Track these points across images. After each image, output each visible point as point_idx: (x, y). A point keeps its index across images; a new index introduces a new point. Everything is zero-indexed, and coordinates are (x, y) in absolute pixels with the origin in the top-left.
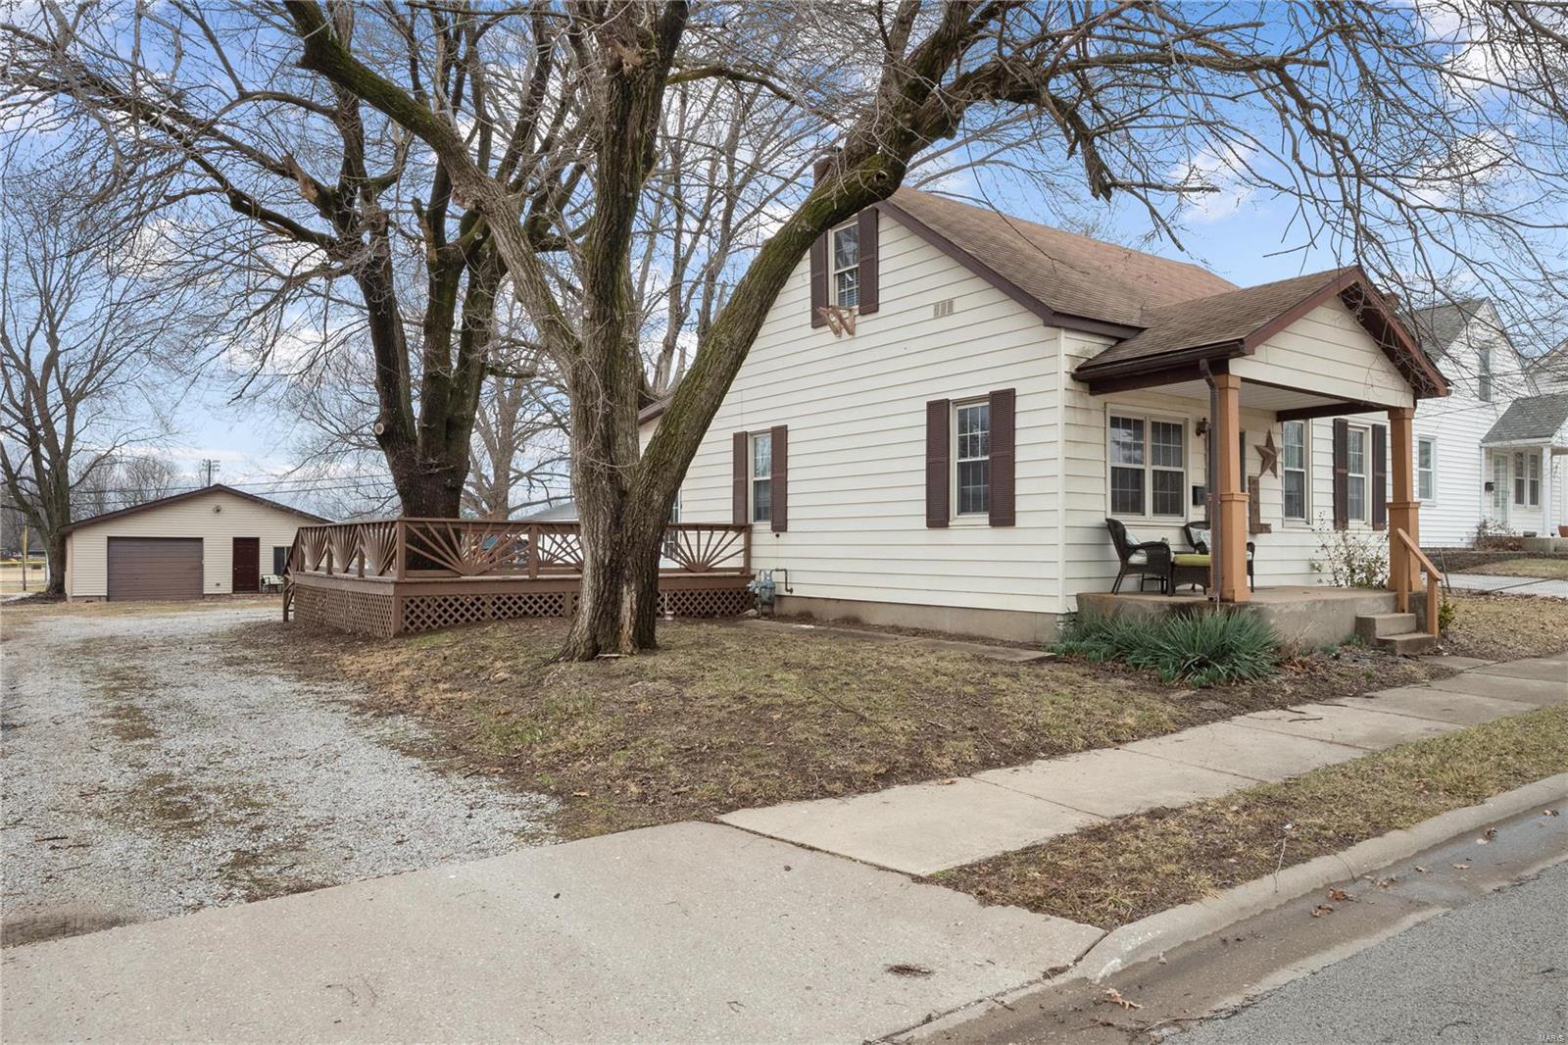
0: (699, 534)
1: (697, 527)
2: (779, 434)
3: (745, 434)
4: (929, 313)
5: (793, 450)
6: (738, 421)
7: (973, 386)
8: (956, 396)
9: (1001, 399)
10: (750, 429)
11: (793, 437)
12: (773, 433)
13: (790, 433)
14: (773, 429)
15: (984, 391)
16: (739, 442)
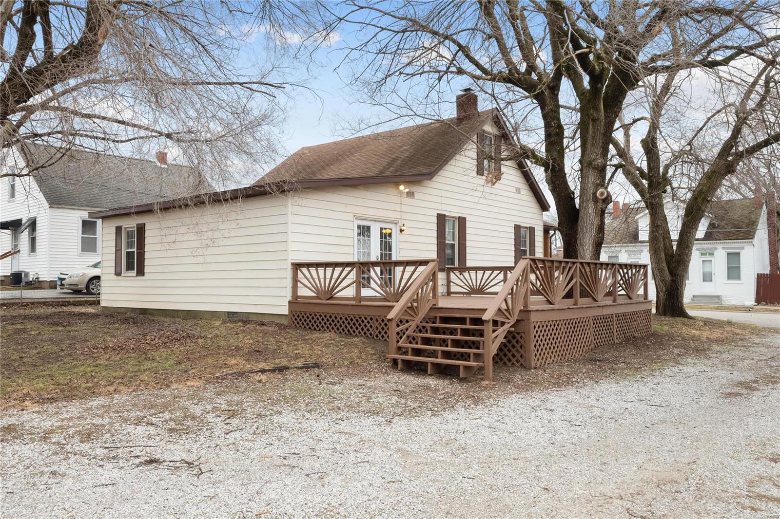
0: (476, 273)
1: (476, 269)
2: (462, 221)
3: (444, 215)
4: (514, 190)
5: (468, 231)
6: (439, 206)
7: (525, 223)
8: (522, 225)
9: (532, 230)
10: (447, 214)
11: (468, 224)
12: (458, 219)
13: (467, 222)
14: (459, 217)
15: (528, 226)
16: (441, 219)
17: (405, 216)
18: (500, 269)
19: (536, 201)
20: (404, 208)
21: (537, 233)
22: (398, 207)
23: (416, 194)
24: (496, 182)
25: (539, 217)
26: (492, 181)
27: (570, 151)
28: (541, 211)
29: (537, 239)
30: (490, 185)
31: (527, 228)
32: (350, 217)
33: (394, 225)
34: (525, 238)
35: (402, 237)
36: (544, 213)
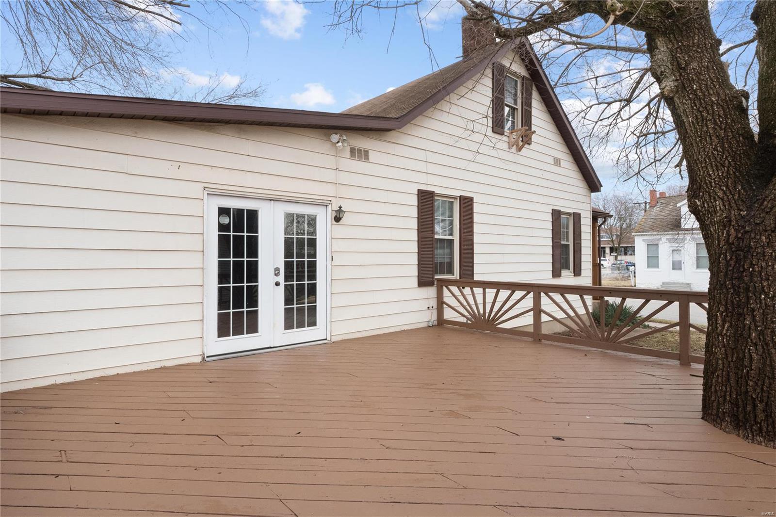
2: (467, 204)
3: (432, 194)
4: (551, 161)
5: (476, 218)
6: (422, 178)
7: (568, 207)
8: (563, 210)
9: (577, 217)
10: (437, 191)
11: (476, 208)
12: (458, 201)
13: (475, 205)
14: (460, 197)
15: (571, 211)
16: (426, 199)
17: (344, 192)
18: (527, 287)
19: (583, 179)
20: (344, 178)
21: (583, 221)
22: (330, 176)
23: (372, 155)
24: (523, 146)
25: (586, 200)
26: (517, 145)
27: (623, 120)
28: (589, 192)
29: (583, 228)
30: (514, 149)
31: (569, 214)
32: (196, 190)
33: (324, 208)
34: (567, 228)
35: (338, 230)
36: (593, 194)
